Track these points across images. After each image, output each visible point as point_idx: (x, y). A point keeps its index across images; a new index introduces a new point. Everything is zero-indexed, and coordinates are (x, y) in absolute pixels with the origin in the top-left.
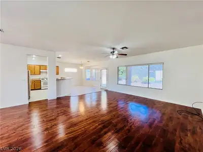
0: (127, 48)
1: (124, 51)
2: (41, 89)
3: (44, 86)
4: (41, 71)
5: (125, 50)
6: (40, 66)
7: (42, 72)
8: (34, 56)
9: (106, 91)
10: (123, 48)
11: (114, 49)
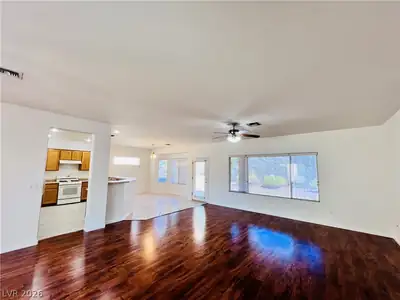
0: (258, 124)
1: (253, 130)
2: (55, 204)
3: (65, 197)
4: (61, 162)
5: (255, 127)
6: (60, 151)
7: (63, 164)
8: (54, 130)
9: (206, 205)
10: (251, 124)
11: (235, 124)
